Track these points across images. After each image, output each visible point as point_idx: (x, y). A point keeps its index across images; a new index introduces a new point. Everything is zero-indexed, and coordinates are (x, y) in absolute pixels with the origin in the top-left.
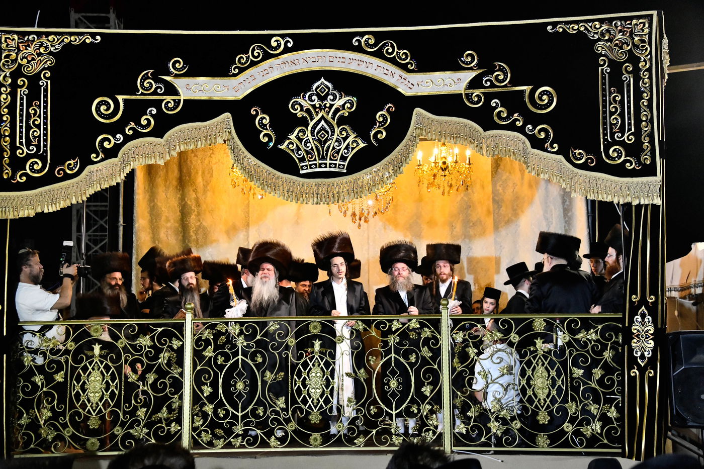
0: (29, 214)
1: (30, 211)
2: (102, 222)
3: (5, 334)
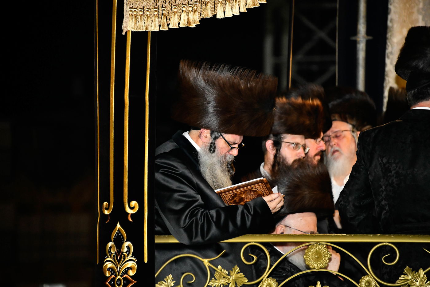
0: (189, 23)
1: (191, 15)
2: (322, 35)
3: (146, 261)
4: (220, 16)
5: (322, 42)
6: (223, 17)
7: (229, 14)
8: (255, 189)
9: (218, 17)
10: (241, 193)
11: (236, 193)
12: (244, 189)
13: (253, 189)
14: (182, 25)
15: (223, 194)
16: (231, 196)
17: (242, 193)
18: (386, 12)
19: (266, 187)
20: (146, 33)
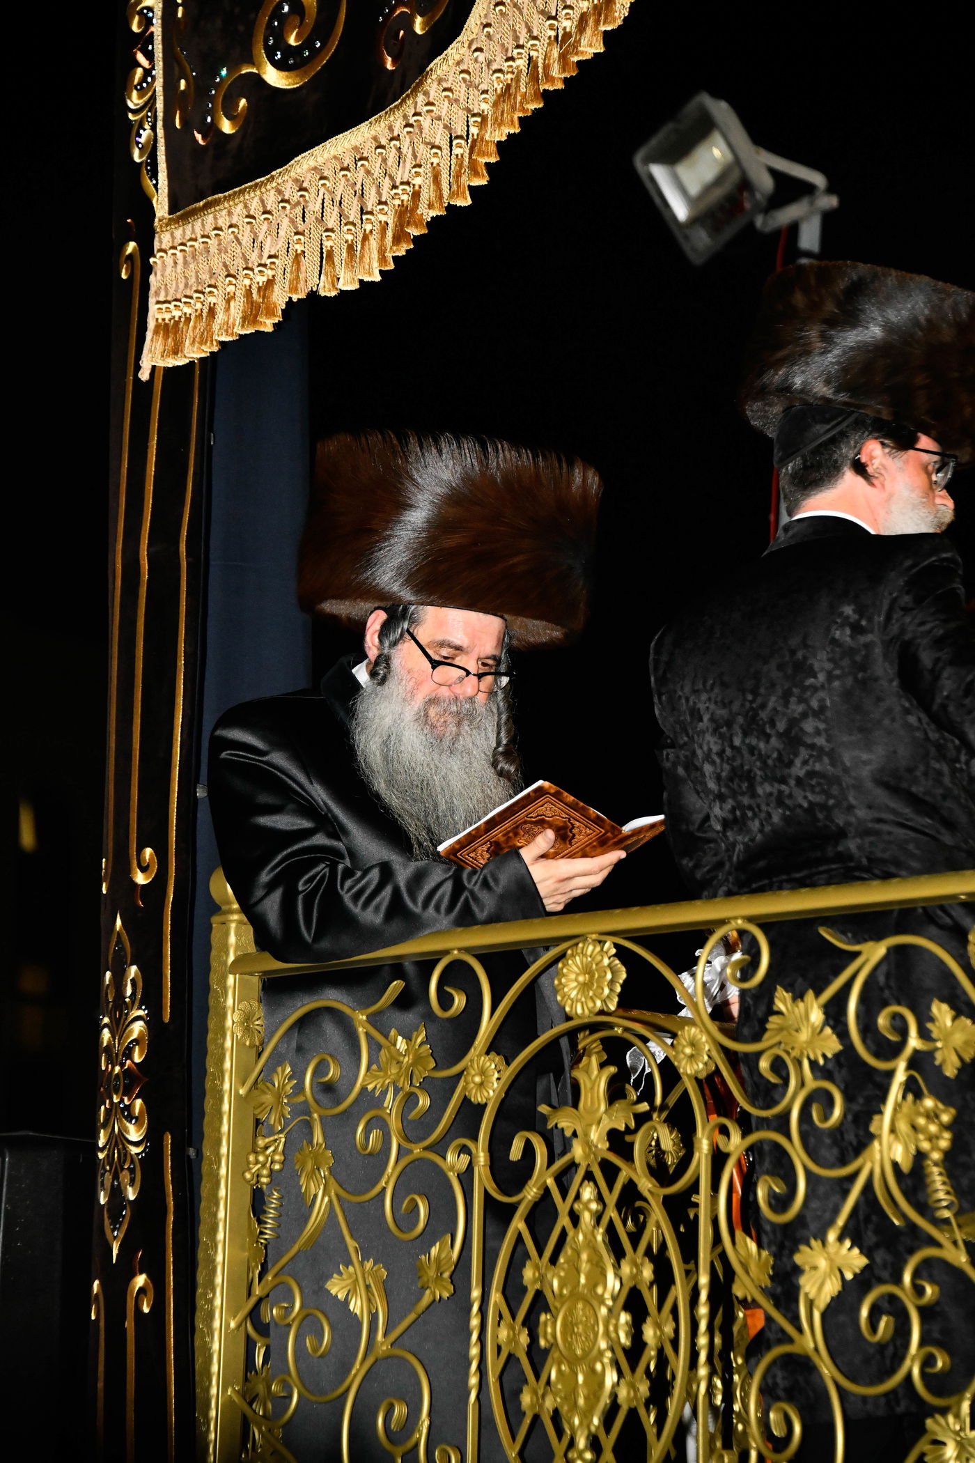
8: (538, 816)
10: (510, 838)
11: (495, 842)
12: (507, 825)
13: (532, 817)
15: (464, 852)
16: (487, 852)
17: (511, 834)
19: (566, 804)
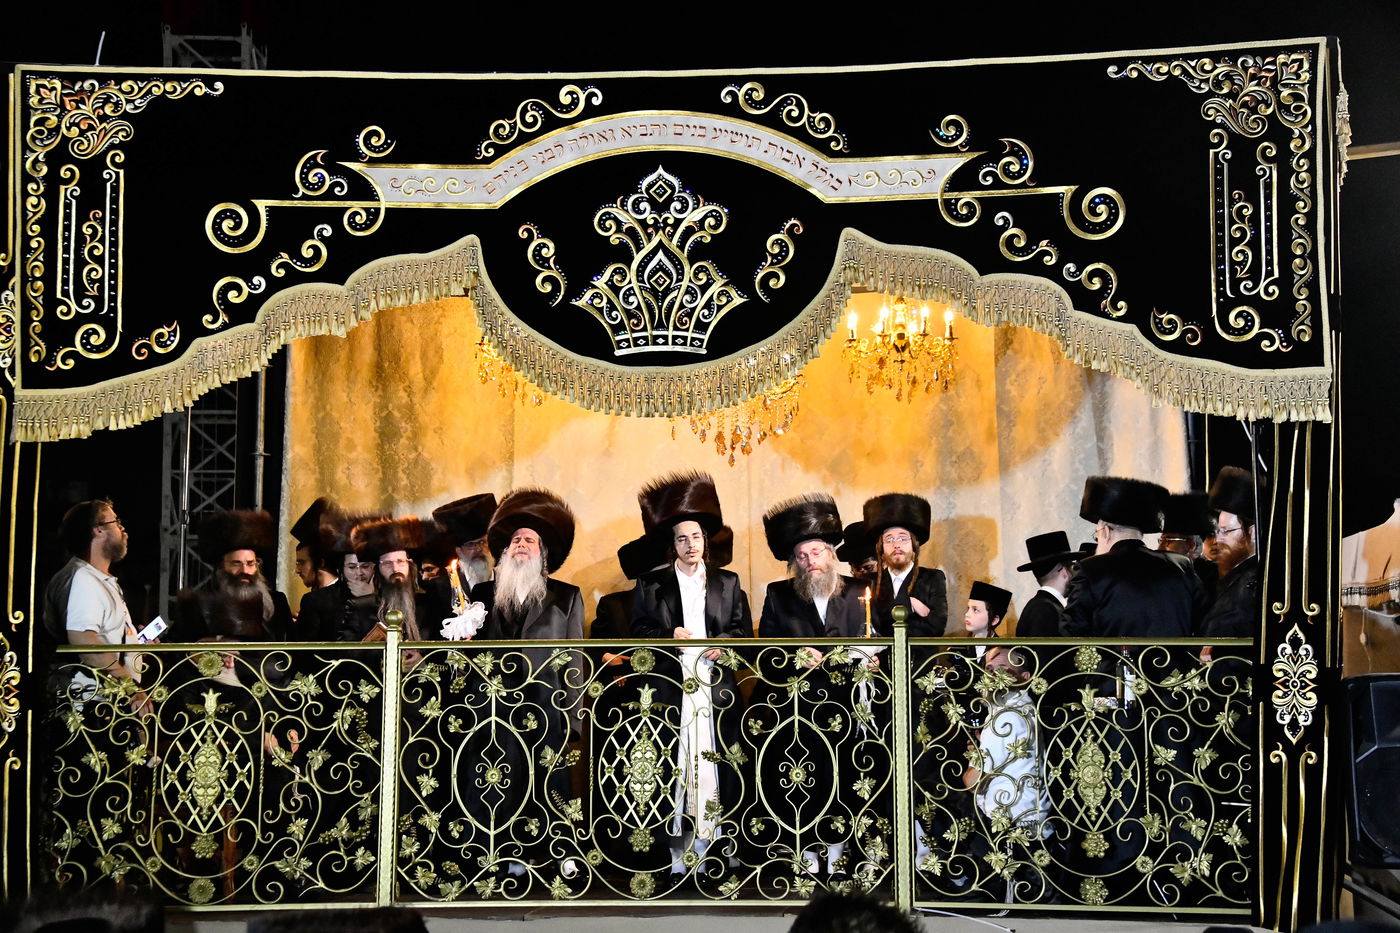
0: (79, 434)
1: (82, 426)
2: (222, 449)
3: (30, 670)
4: (113, 427)
5: (221, 455)
6: (115, 429)
7: (122, 426)
9: (111, 429)
14: (73, 436)
18: (281, 431)
20: (36, 444)
